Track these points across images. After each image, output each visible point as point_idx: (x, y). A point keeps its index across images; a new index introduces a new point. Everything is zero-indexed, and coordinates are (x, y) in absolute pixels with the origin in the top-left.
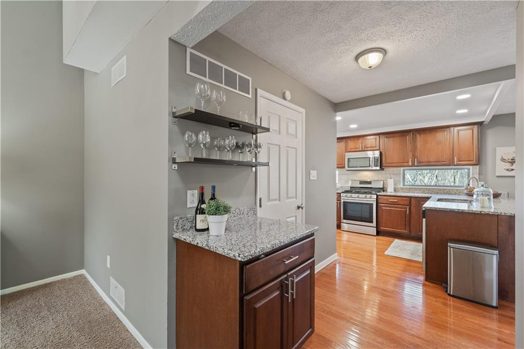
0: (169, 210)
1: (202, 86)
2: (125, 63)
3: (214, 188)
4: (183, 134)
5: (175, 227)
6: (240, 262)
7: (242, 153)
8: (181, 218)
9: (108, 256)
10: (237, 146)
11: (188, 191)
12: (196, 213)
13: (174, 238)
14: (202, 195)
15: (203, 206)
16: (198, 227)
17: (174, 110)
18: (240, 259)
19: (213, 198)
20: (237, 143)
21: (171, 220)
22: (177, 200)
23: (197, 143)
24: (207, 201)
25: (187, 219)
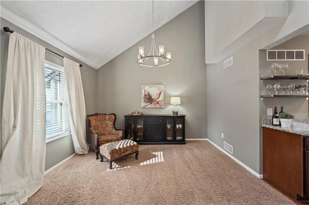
0: (260, 116)
1: (275, 64)
2: (232, 60)
3: (282, 108)
4: (266, 86)
5: (262, 122)
6: (303, 136)
7: (298, 90)
8: (265, 119)
9: (222, 134)
10: (296, 88)
11: (268, 109)
12: (273, 118)
13: (262, 127)
14: (276, 110)
15: (277, 115)
16: (274, 124)
17: (262, 77)
18: (303, 135)
19: (282, 112)
20: (296, 86)
21: (260, 120)
22: (263, 112)
23: (273, 89)
24: (278, 113)
25: (268, 120)
